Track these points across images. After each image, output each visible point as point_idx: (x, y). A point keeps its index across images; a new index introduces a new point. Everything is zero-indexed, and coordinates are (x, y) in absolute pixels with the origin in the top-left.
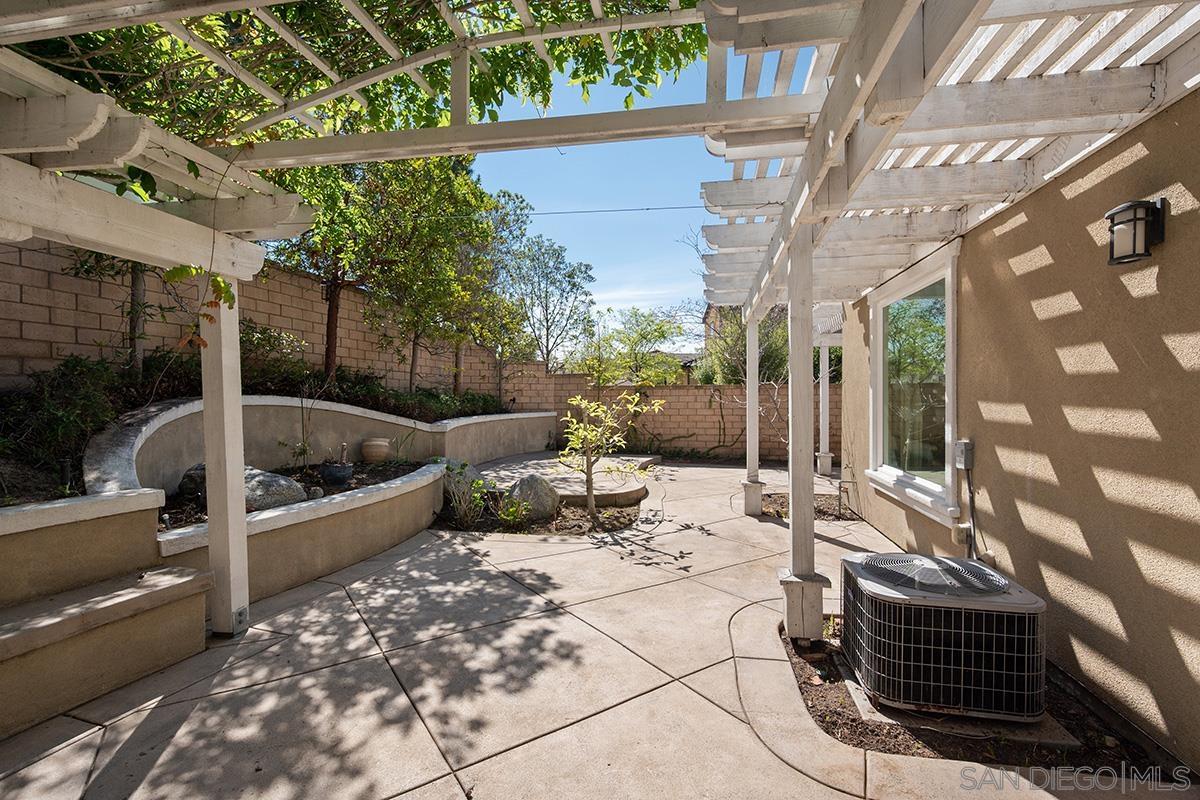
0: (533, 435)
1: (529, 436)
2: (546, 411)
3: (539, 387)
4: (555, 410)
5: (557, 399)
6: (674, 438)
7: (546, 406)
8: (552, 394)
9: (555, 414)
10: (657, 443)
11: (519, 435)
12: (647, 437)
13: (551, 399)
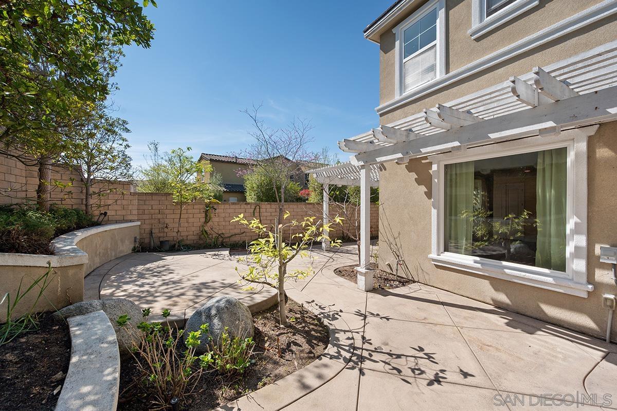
0: (122, 241)
1: (119, 243)
2: (131, 221)
3: (125, 202)
4: (138, 220)
5: (141, 212)
6: (232, 235)
7: (130, 218)
8: (136, 207)
9: (139, 223)
10: (221, 239)
11: (111, 244)
12: (214, 236)
13: (135, 212)
